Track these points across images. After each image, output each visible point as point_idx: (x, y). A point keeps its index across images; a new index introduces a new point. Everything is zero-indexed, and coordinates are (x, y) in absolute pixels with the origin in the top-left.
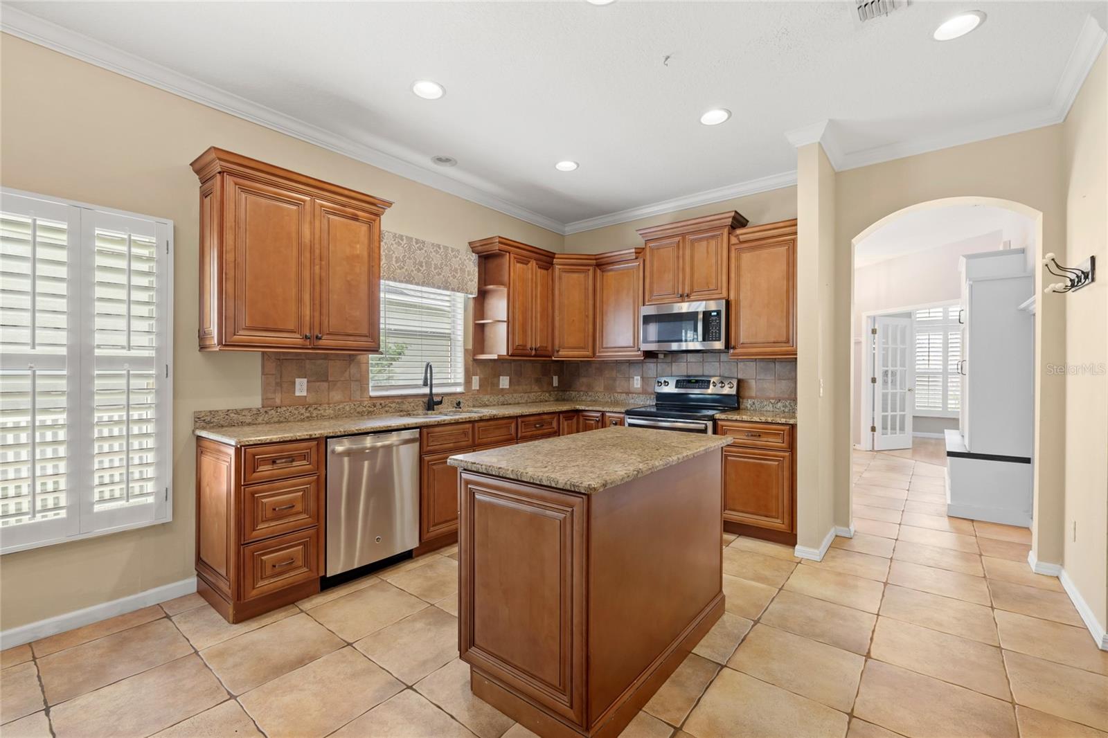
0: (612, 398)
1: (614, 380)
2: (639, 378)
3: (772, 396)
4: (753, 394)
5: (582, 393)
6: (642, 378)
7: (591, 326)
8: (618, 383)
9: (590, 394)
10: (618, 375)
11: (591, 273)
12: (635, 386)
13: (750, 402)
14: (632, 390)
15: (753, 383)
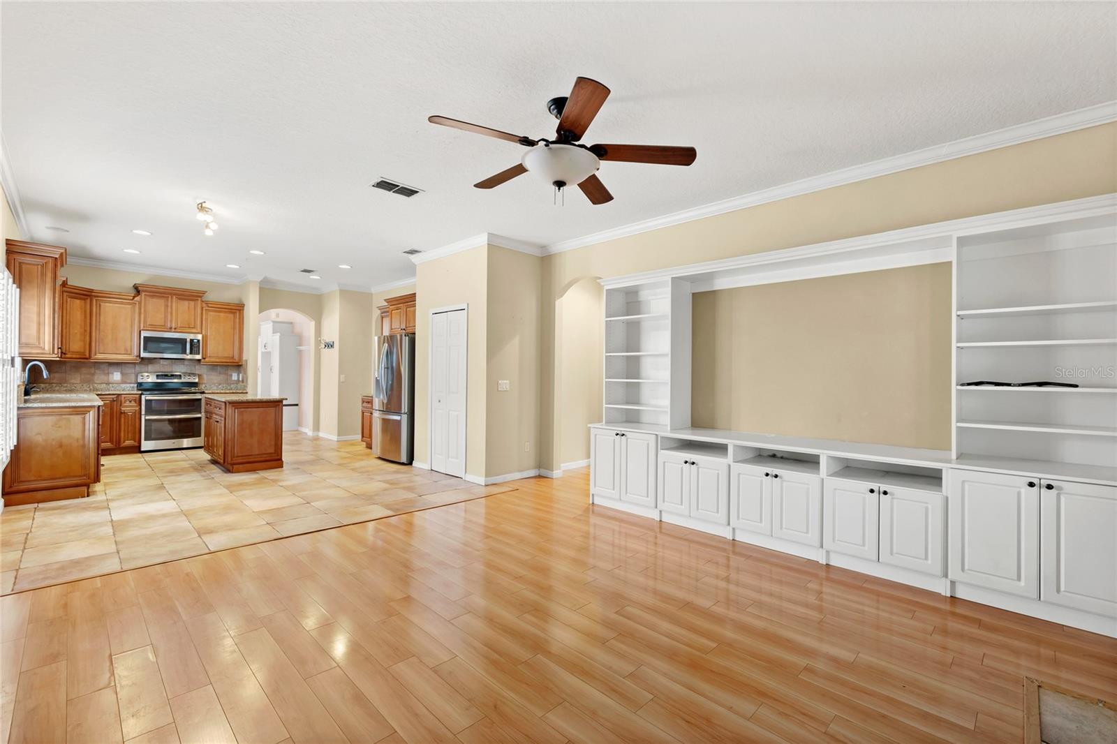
0: (91, 387)
1: (93, 374)
2: (119, 373)
3: (216, 382)
4: (205, 382)
5: (54, 385)
6: (122, 374)
7: (88, 338)
8: (96, 377)
9: (65, 385)
10: (96, 371)
11: (88, 301)
12: (115, 379)
13: (204, 385)
14: (111, 380)
15: (205, 376)
